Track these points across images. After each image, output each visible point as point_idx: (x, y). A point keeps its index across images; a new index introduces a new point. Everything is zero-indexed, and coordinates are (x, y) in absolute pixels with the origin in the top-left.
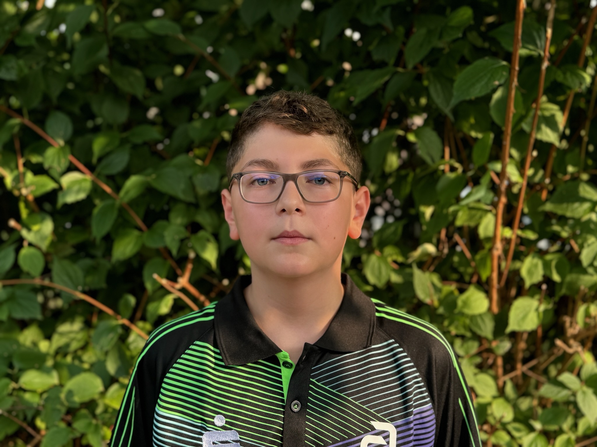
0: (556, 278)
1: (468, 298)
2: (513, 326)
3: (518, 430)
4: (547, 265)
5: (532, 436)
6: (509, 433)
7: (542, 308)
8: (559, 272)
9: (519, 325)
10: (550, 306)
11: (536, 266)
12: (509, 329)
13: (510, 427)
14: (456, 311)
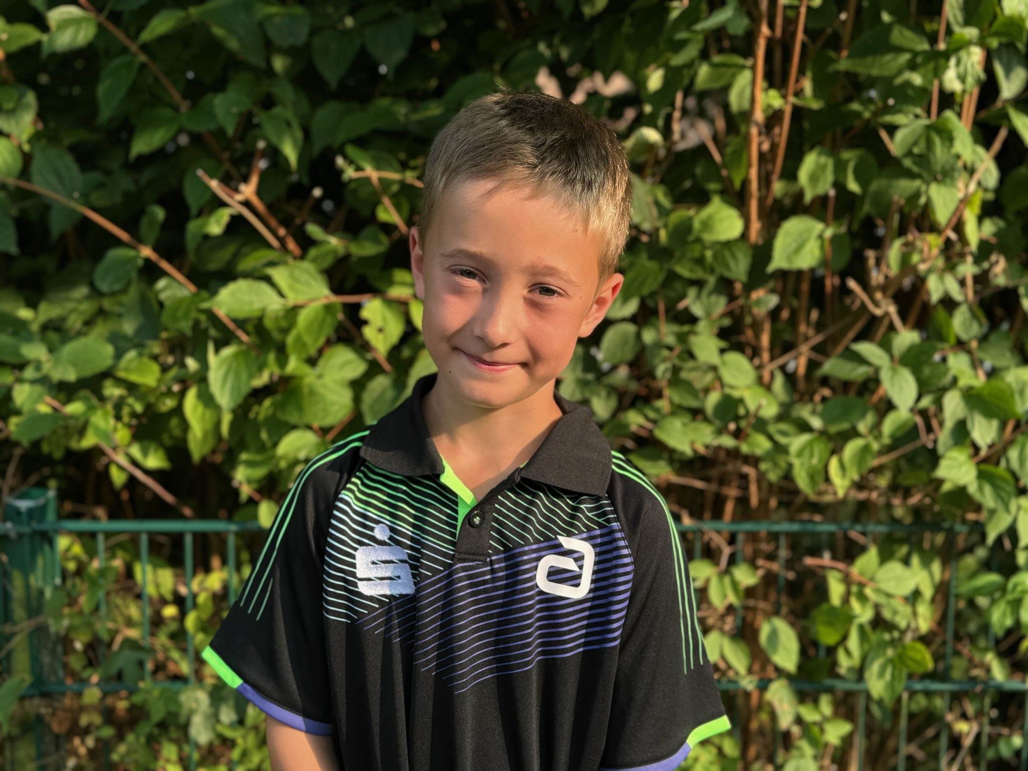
0: (853, 186)
1: (710, 217)
2: (779, 261)
3: (784, 434)
4: (840, 167)
5: (805, 438)
6: (770, 438)
7: (829, 233)
8: (858, 178)
9: (789, 260)
10: (843, 229)
11: (823, 168)
12: (772, 267)
13: (772, 429)
14: (691, 238)
